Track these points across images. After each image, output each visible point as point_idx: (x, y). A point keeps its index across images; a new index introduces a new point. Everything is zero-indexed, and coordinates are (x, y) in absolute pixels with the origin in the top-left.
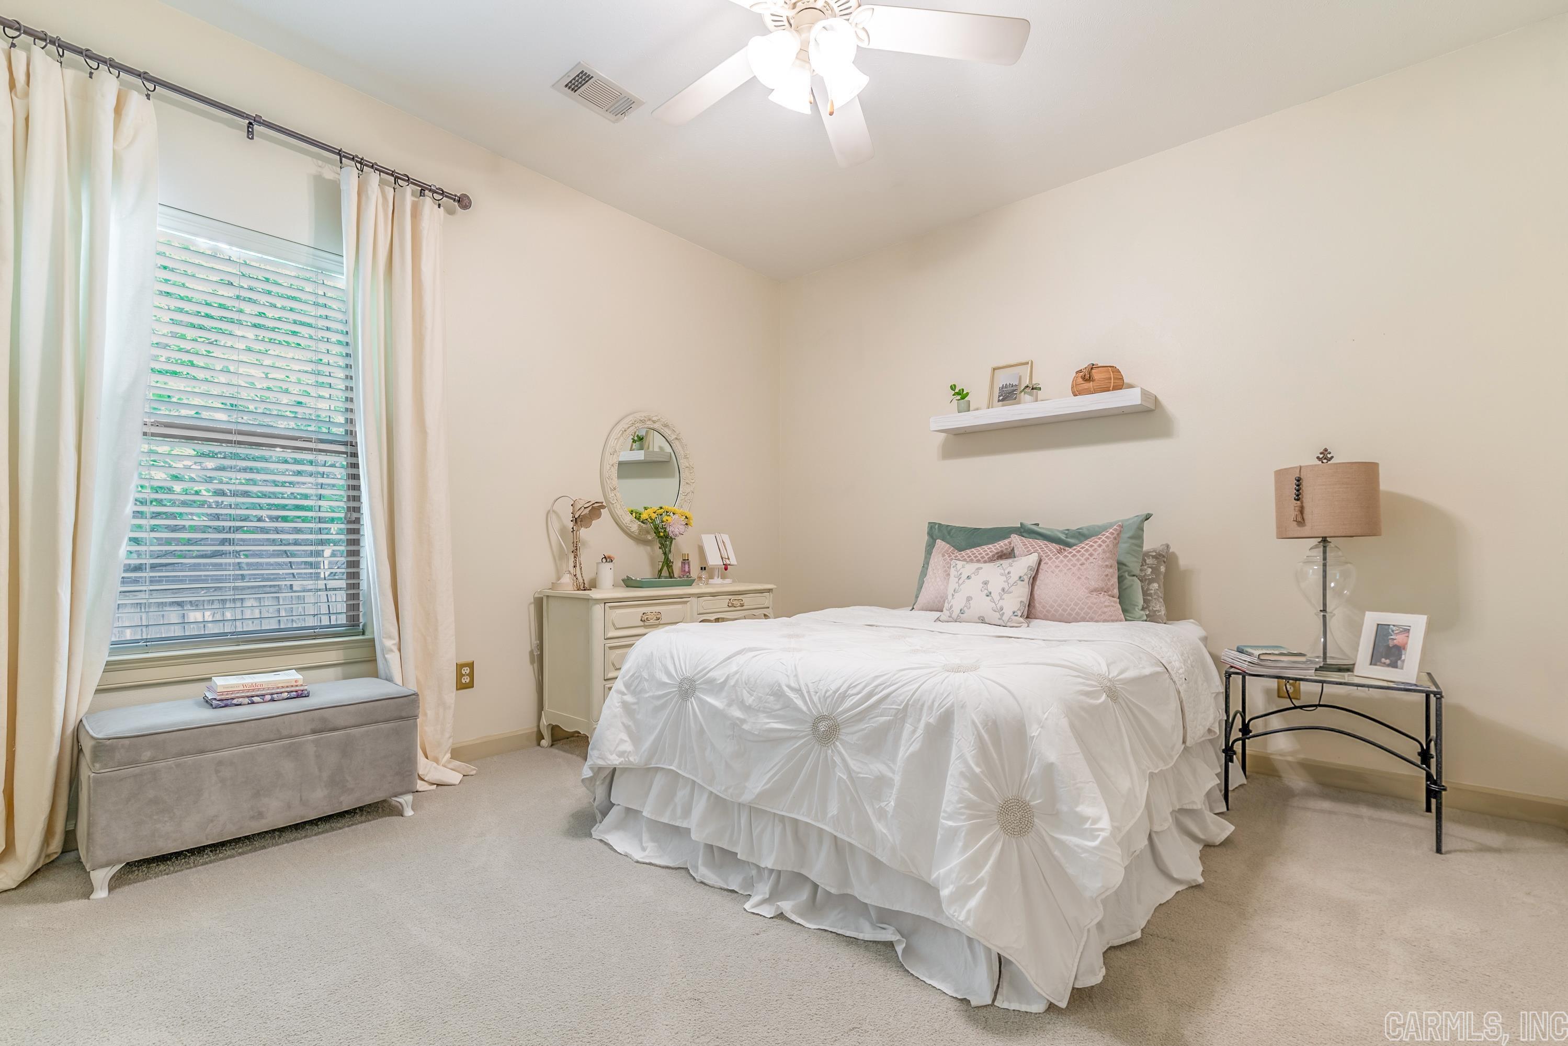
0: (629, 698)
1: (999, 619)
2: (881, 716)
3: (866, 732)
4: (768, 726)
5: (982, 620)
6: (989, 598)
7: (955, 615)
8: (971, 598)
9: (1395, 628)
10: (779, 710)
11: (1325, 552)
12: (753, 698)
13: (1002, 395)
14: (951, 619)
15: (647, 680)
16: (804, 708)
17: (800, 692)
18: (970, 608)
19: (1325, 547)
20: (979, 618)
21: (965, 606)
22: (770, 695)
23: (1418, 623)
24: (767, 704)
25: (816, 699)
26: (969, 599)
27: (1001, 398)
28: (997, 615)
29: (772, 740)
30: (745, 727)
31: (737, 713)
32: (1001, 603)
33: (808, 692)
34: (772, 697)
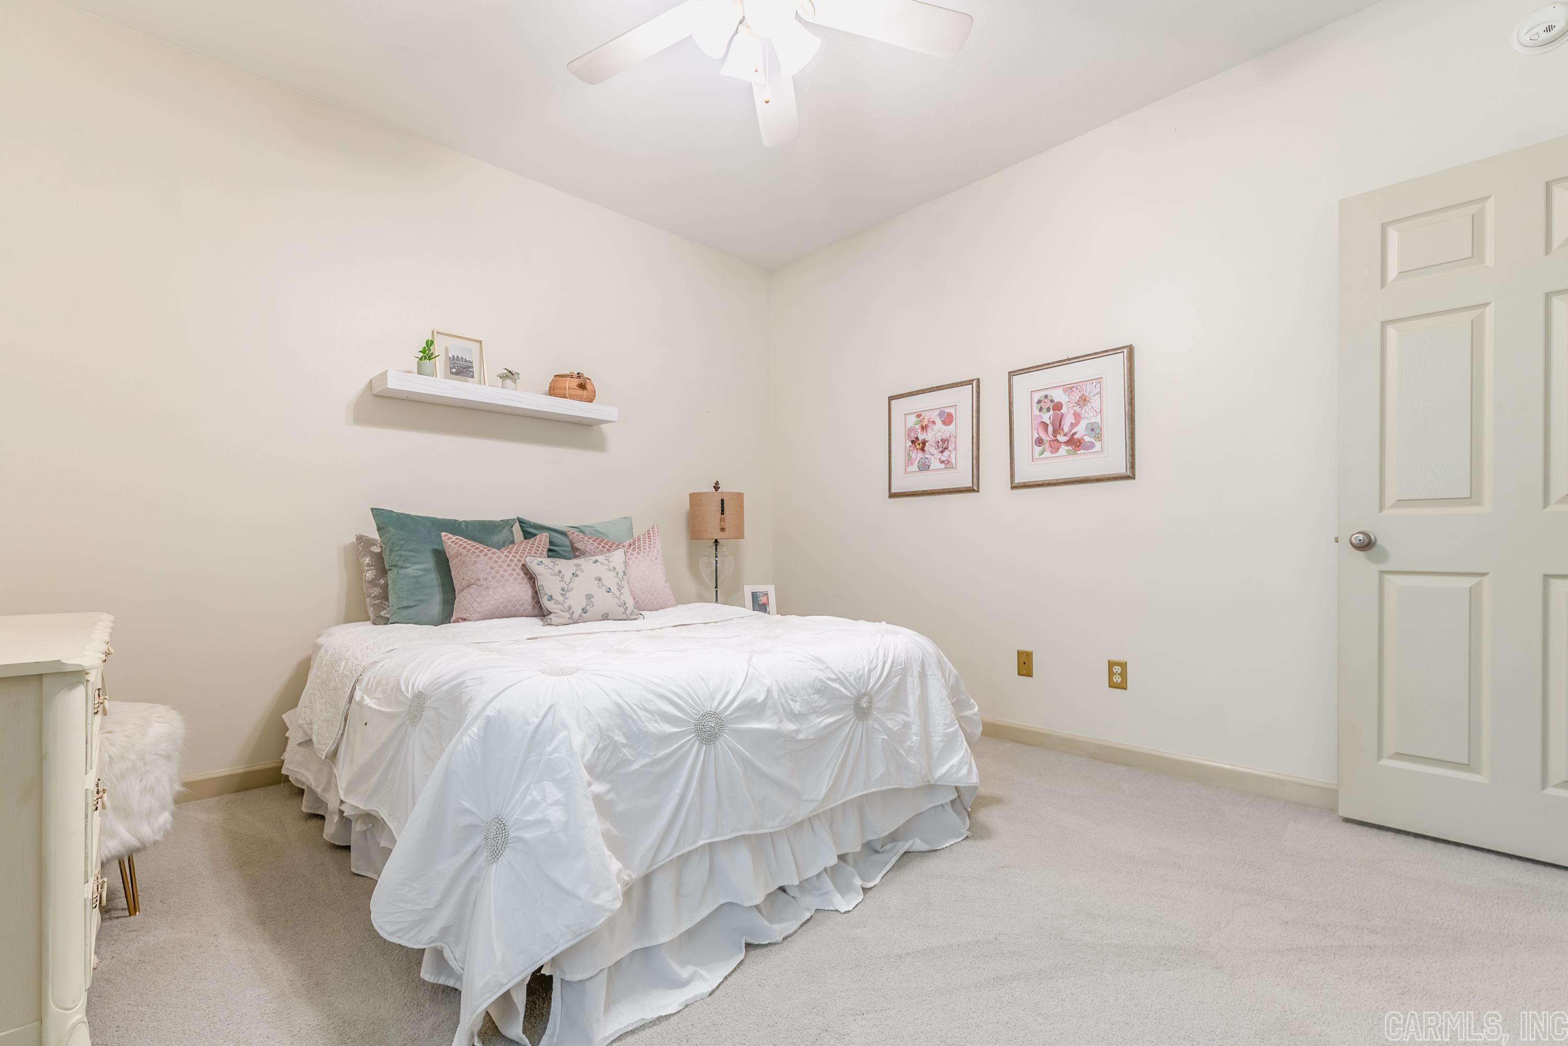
0: (599, 788)
1: (623, 613)
2: (895, 678)
3: (890, 694)
4: (822, 725)
5: (605, 617)
6: (610, 594)
7: (576, 616)
8: (592, 597)
9: (760, 594)
10: (826, 704)
11: (716, 549)
12: (798, 703)
13: (454, 367)
14: (571, 621)
15: (624, 746)
16: (849, 694)
17: (839, 681)
18: (593, 606)
19: (716, 545)
20: (602, 616)
21: (587, 605)
22: (814, 694)
23: (771, 589)
24: (815, 704)
25: (852, 680)
26: (589, 597)
27: (454, 370)
28: (622, 610)
29: (823, 738)
30: (801, 736)
31: (790, 726)
32: (623, 598)
33: (845, 677)
34: (816, 696)
